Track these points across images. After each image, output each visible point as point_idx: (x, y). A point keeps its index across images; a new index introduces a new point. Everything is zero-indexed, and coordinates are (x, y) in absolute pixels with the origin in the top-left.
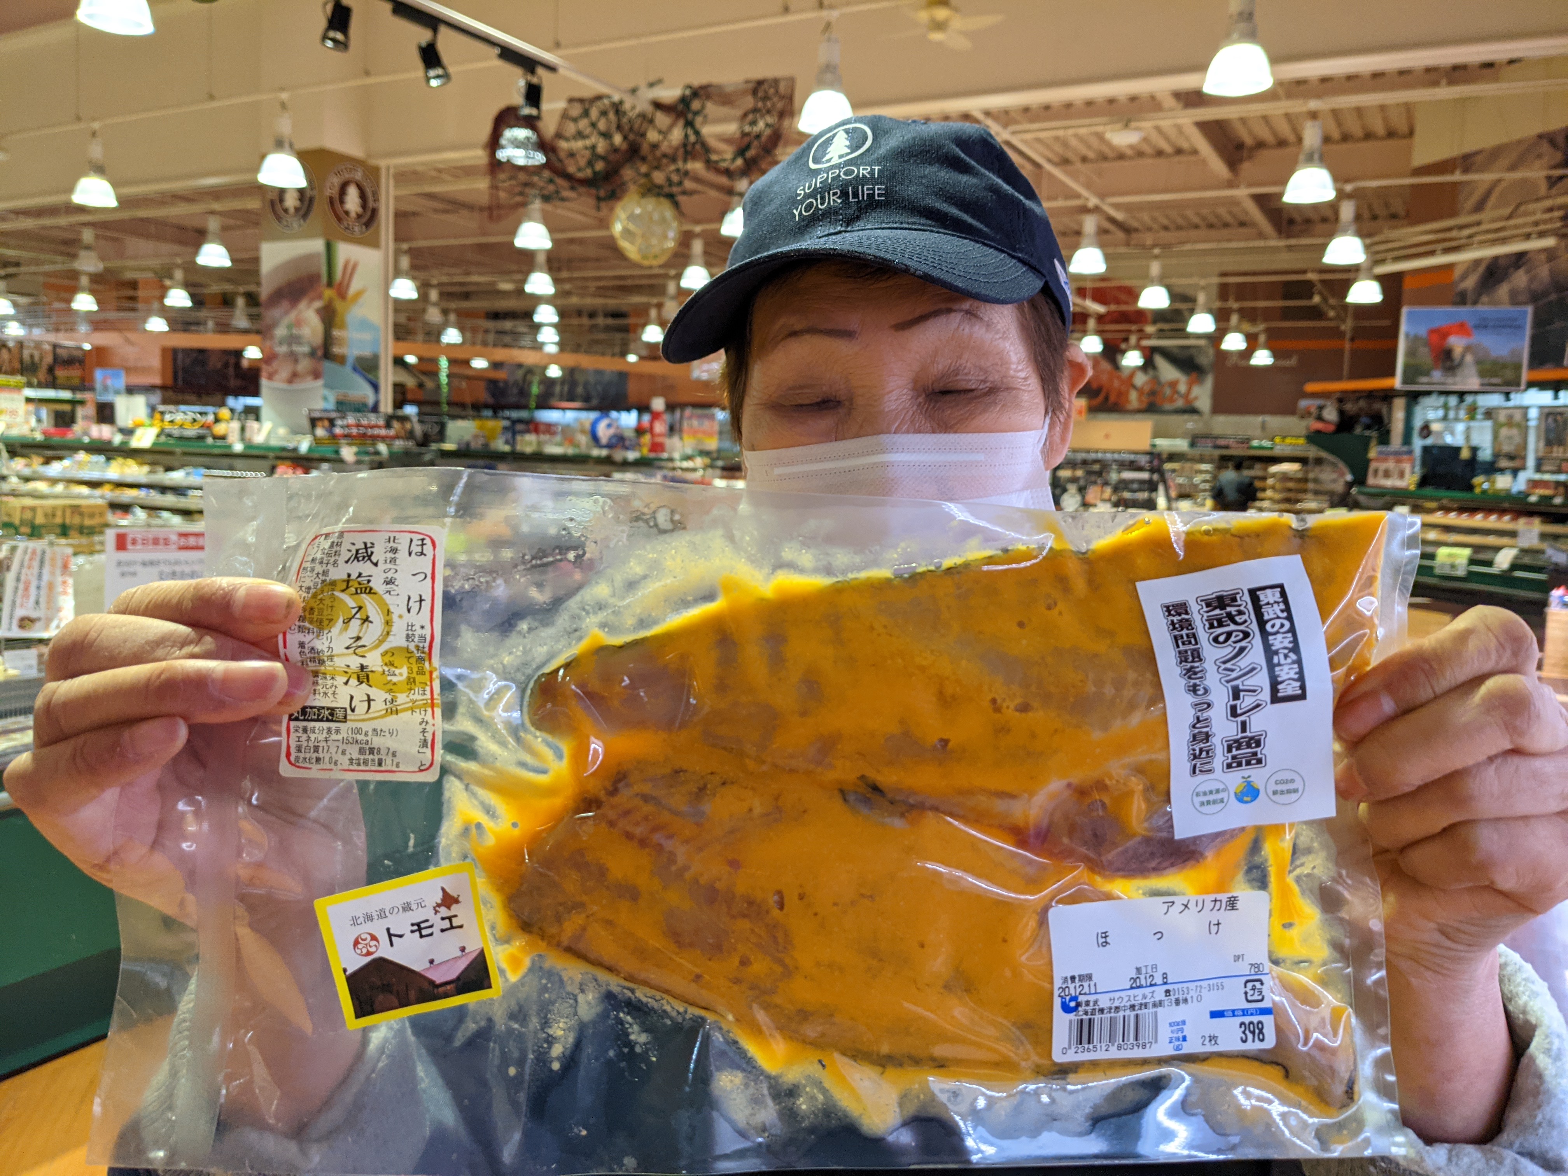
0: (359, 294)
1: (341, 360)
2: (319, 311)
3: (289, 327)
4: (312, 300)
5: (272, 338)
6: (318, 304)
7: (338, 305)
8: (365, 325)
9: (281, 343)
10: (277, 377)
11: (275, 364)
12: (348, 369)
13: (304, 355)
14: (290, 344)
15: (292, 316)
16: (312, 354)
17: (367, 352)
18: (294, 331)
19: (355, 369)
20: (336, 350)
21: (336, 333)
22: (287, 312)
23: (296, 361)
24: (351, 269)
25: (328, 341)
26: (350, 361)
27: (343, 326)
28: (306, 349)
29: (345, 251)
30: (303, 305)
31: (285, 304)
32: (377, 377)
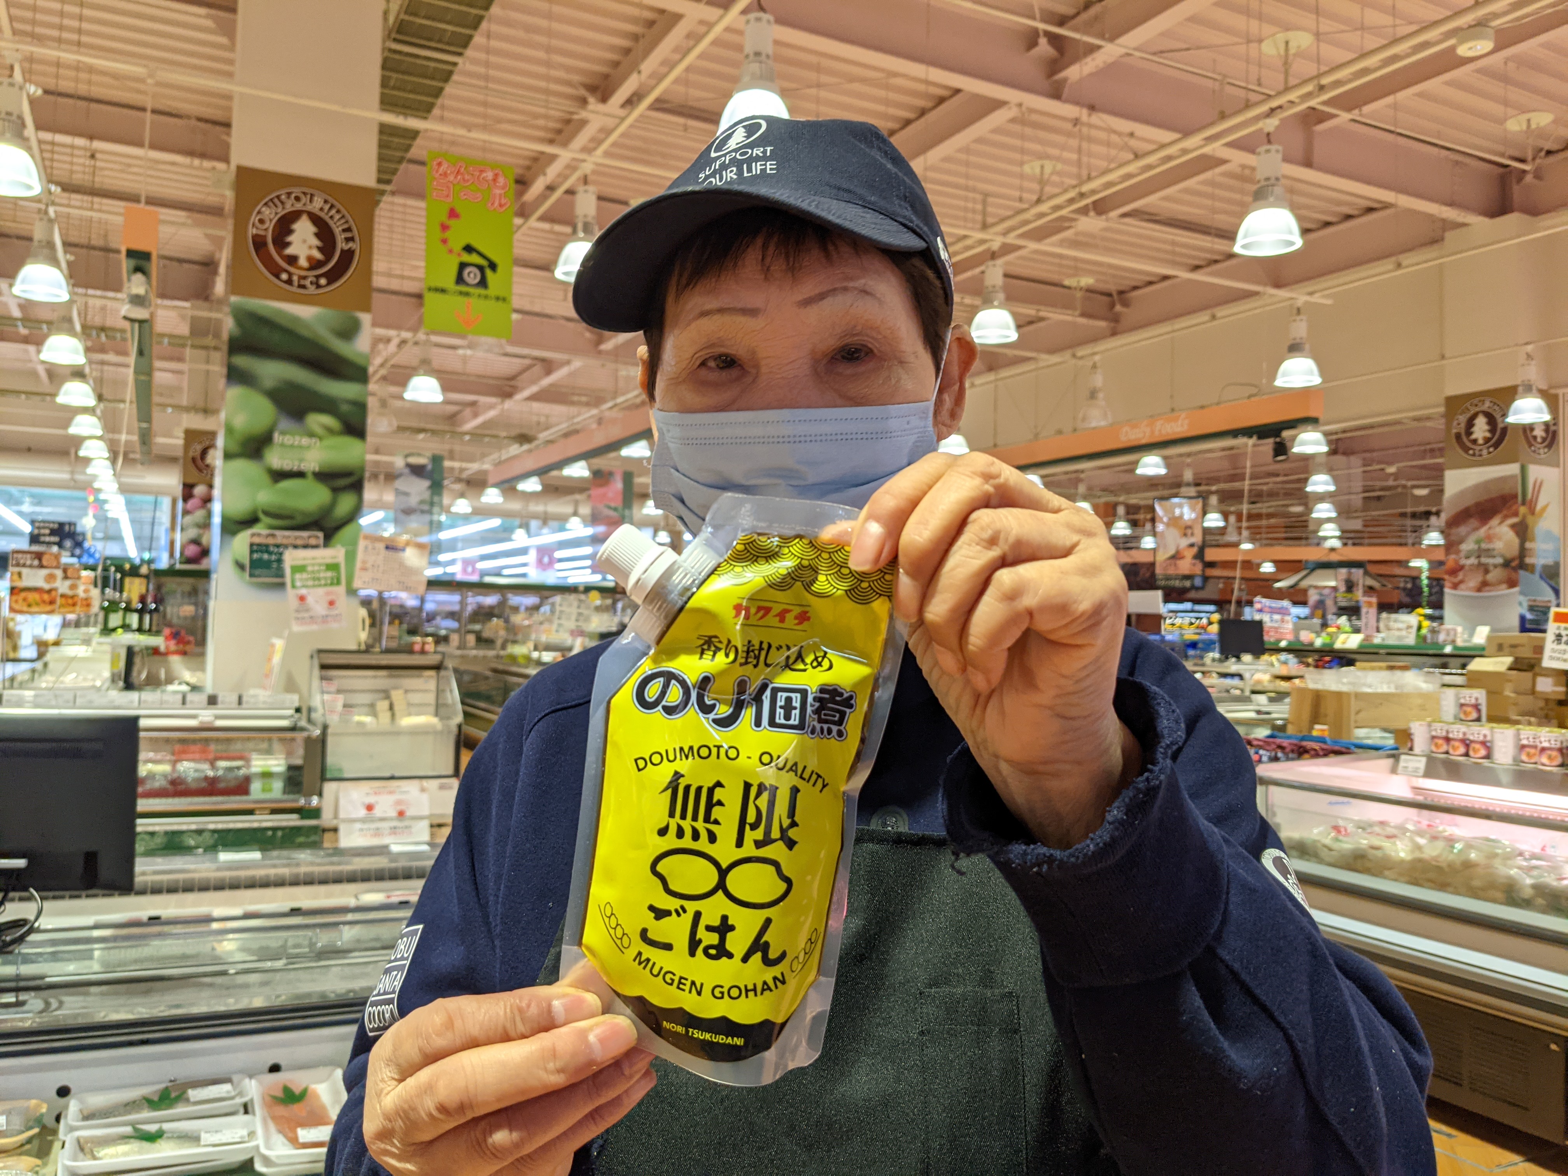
0: (1544, 509)
1: (1530, 568)
2: (1513, 527)
3: (1478, 542)
4: (1506, 517)
5: (1458, 552)
6: (1514, 520)
7: (1530, 520)
8: (1549, 536)
9: (1467, 557)
10: (1462, 586)
11: (1461, 576)
12: (1537, 576)
13: (1495, 566)
14: (1479, 557)
15: (1482, 532)
16: (1507, 564)
17: (1550, 561)
18: (1484, 546)
19: (1541, 577)
20: (1528, 560)
21: (1528, 545)
22: (1476, 529)
23: (1487, 571)
24: (1538, 486)
25: (1523, 552)
26: (1538, 569)
27: (1533, 540)
28: (1499, 560)
29: (1535, 472)
30: (1495, 522)
31: (1473, 522)
32: (1558, 583)
